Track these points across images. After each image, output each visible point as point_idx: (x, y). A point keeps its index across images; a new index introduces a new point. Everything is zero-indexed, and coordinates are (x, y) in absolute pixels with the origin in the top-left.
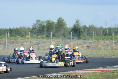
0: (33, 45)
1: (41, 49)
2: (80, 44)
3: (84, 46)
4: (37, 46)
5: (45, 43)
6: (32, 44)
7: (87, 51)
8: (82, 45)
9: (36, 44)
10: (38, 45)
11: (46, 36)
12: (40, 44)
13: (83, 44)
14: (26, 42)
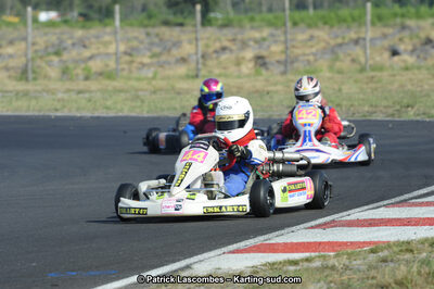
0: (40, 54)
1: (77, 75)
2: (224, 49)
3: (243, 58)
4: (55, 59)
5: (85, 46)
6: (36, 51)
7: (267, 80)
8: (231, 51)
9: (50, 50)
10: (57, 53)
11: (81, 15)
12: (65, 49)
13: (234, 47)
14: (11, 43)
